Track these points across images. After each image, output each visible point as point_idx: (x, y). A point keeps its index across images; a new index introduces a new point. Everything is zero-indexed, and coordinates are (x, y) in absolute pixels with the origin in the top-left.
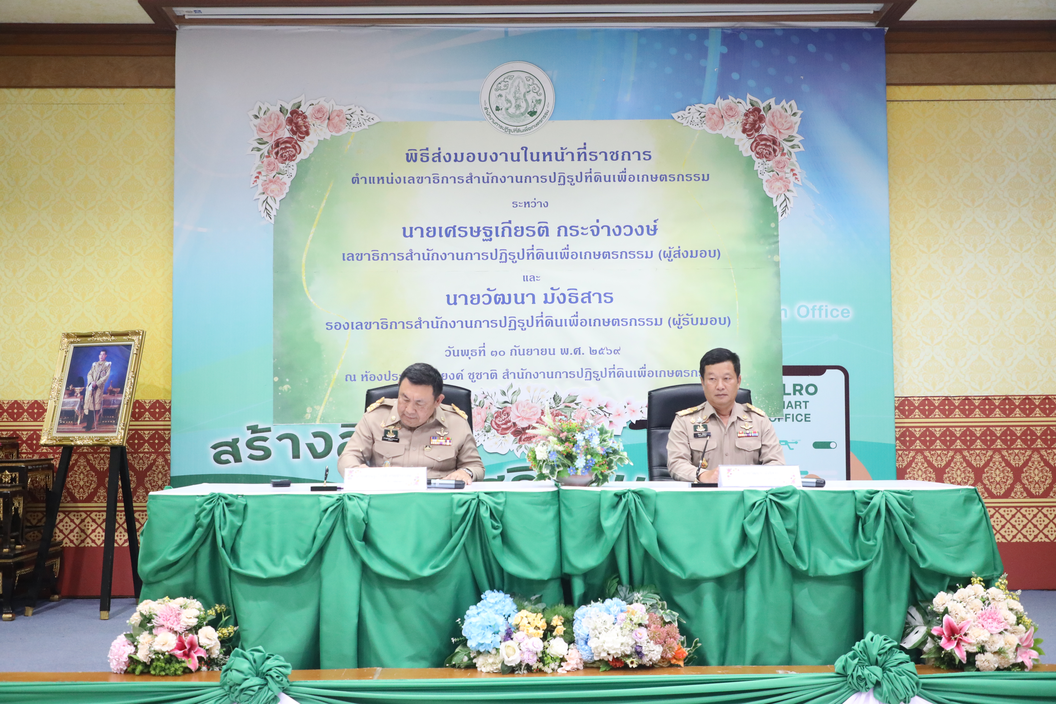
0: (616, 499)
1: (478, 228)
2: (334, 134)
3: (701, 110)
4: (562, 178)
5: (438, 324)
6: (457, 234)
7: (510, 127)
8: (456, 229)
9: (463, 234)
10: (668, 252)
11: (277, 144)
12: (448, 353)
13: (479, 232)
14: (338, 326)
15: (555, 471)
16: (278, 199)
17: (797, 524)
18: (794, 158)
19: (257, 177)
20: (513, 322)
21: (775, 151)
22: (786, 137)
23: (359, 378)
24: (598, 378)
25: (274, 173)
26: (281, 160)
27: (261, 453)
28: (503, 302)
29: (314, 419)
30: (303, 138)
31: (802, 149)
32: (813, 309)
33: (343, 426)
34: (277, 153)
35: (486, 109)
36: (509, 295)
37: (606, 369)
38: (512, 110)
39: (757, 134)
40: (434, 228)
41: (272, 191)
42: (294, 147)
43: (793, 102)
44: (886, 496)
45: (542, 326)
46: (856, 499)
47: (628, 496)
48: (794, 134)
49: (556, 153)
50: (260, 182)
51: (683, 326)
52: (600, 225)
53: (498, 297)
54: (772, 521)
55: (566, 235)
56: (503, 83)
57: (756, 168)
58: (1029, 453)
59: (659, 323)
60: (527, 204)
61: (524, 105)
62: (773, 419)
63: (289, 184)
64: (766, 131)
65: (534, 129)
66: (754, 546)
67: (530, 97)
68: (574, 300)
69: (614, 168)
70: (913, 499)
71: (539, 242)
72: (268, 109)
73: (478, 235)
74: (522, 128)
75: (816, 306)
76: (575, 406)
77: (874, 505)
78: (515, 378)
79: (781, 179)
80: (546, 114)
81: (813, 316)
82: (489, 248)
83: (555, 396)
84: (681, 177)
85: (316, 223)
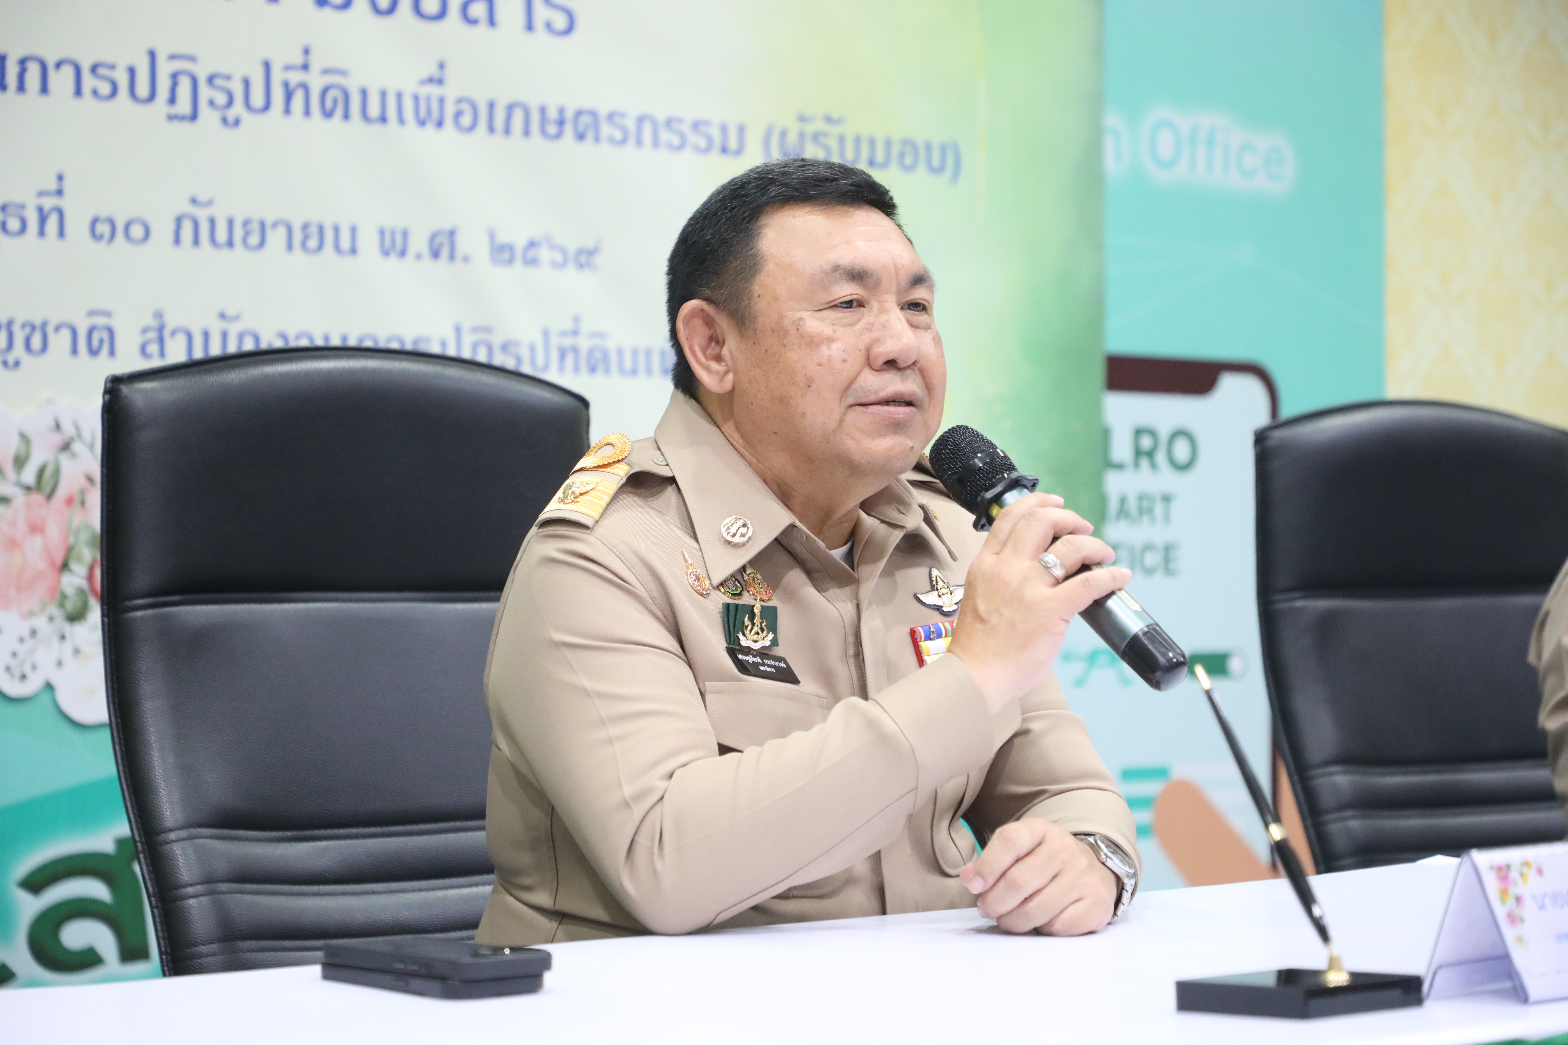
20: (185, 85)
37: (546, 333)
45: (307, 112)
59: (733, 143)
75: (1199, 127)
78: (190, 355)
81: (1193, 164)
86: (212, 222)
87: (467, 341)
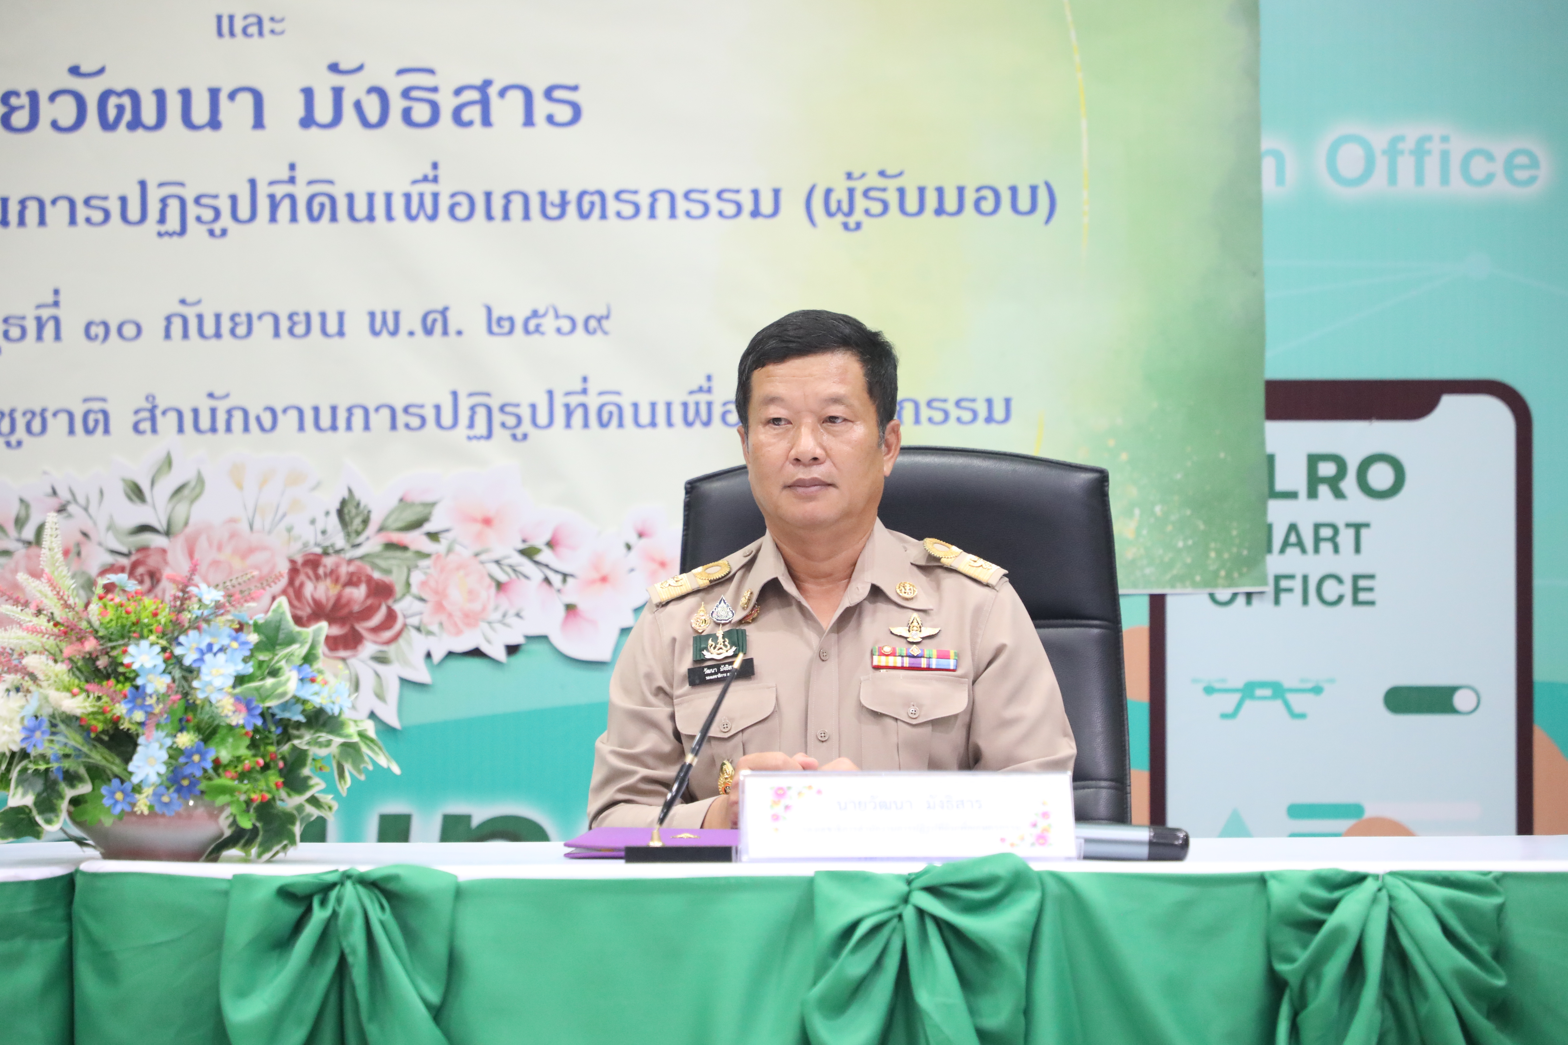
0: (290, 912)
15: (61, 797)
17: (1027, 1011)
20: (174, 207)
24: (519, 432)
28: (136, 124)
32: (1393, 151)
36: (160, 95)
37: (550, 393)
44: (1391, 898)
45: (294, 218)
46: (1269, 906)
47: (339, 901)
51: (866, 221)
53: (113, 101)
59: (766, 206)
62: (1223, 594)
68: (421, 113)
70: (1500, 909)
75: (1400, 139)
76: (427, 545)
77: (1339, 933)
78: (181, 429)
81: (1393, 178)
83: (344, 503)
86: (200, 317)
87: (464, 405)
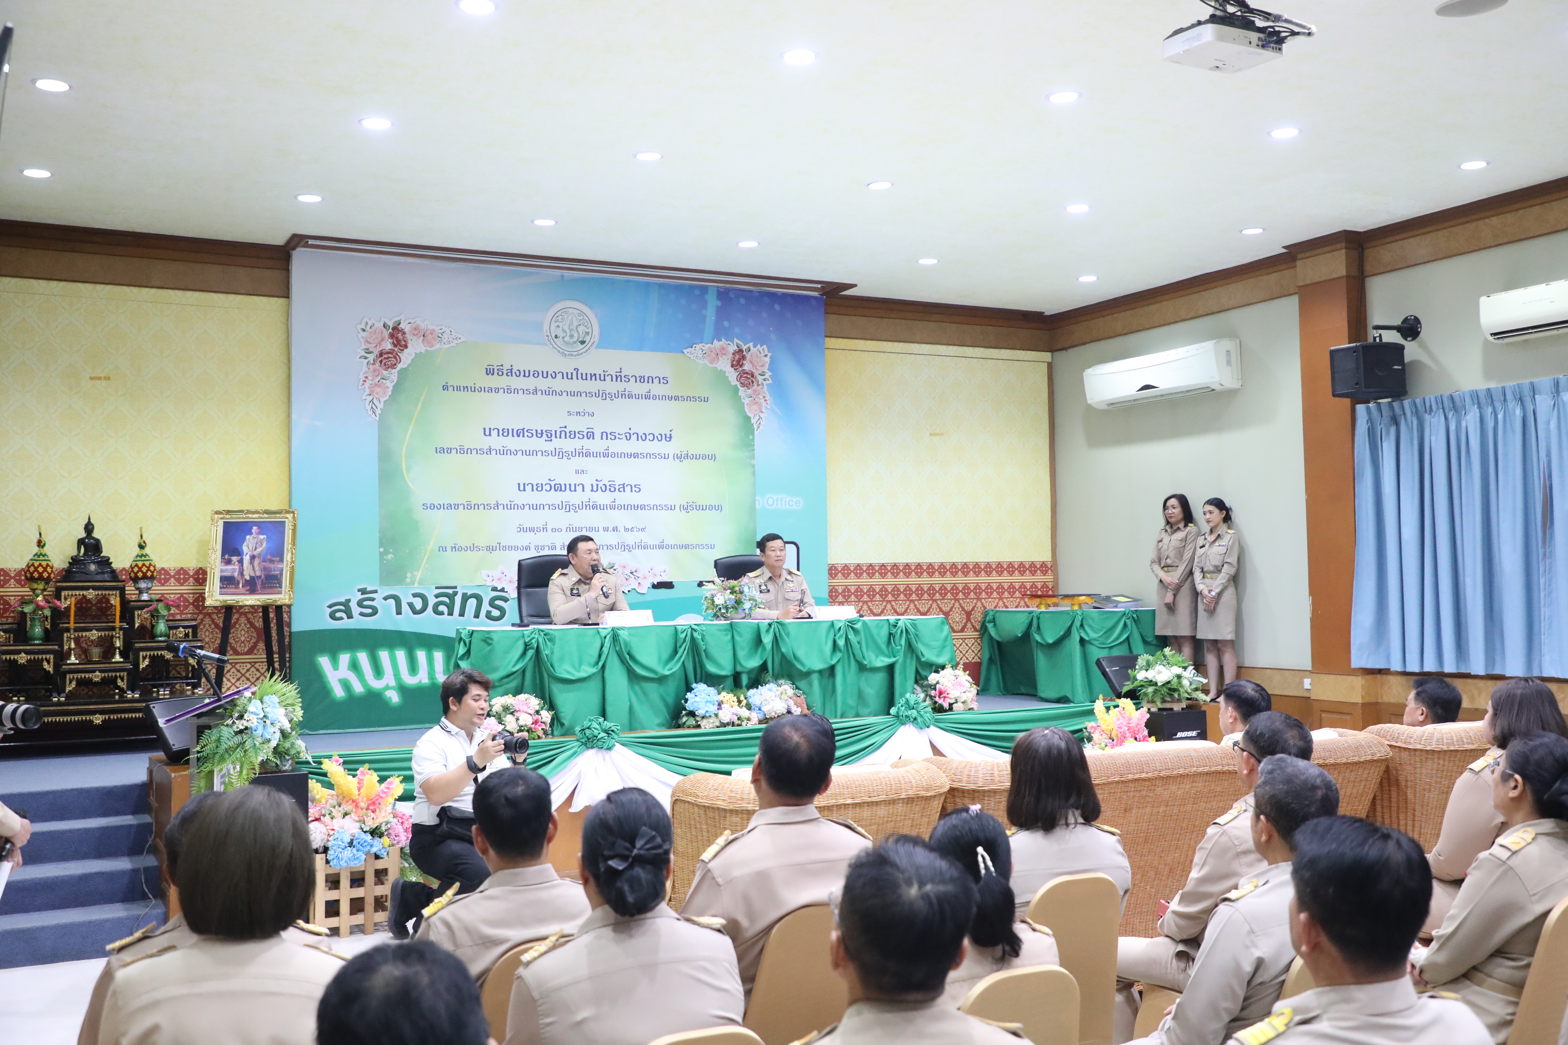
1: (542, 431)
2: (428, 348)
3: (703, 348)
4: (604, 395)
5: (511, 506)
6: (525, 435)
7: (566, 352)
8: (525, 431)
9: (530, 435)
10: (679, 455)
11: (381, 355)
12: (519, 530)
13: (542, 434)
14: (433, 507)
16: (382, 400)
17: (861, 638)
18: (765, 389)
19: (365, 381)
20: (568, 506)
21: (753, 382)
22: (760, 372)
23: (449, 549)
24: (630, 550)
25: (379, 378)
26: (384, 368)
27: (369, 611)
28: (561, 490)
29: (413, 583)
30: (403, 350)
31: (771, 382)
32: (777, 500)
33: (437, 588)
34: (381, 362)
35: (547, 336)
36: (565, 485)
37: (636, 542)
38: (567, 339)
39: (741, 369)
40: (508, 430)
41: (377, 393)
42: (395, 358)
43: (765, 347)
45: (589, 509)
48: (766, 370)
49: (600, 375)
50: (367, 385)
51: (690, 511)
52: (631, 432)
53: (557, 486)
54: (850, 637)
55: (607, 439)
56: (560, 317)
57: (740, 394)
58: (908, 603)
60: (578, 413)
61: (576, 335)
63: (391, 388)
64: (747, 367)
65: (584, 354)
66: (840, 651)
67: (580, 329)
68: (612, 489)
69: (641, 388)
70: (916, 625)
71: (588, 444)
72: (374, 324)
73: (542, 436)
74: (575, 353)
76: (614, 572)
79: (757, 403)
80: (593, 343)
82: (549, 447)
84: (689, 398)
85: (413, 421)
87: (620, 545)
